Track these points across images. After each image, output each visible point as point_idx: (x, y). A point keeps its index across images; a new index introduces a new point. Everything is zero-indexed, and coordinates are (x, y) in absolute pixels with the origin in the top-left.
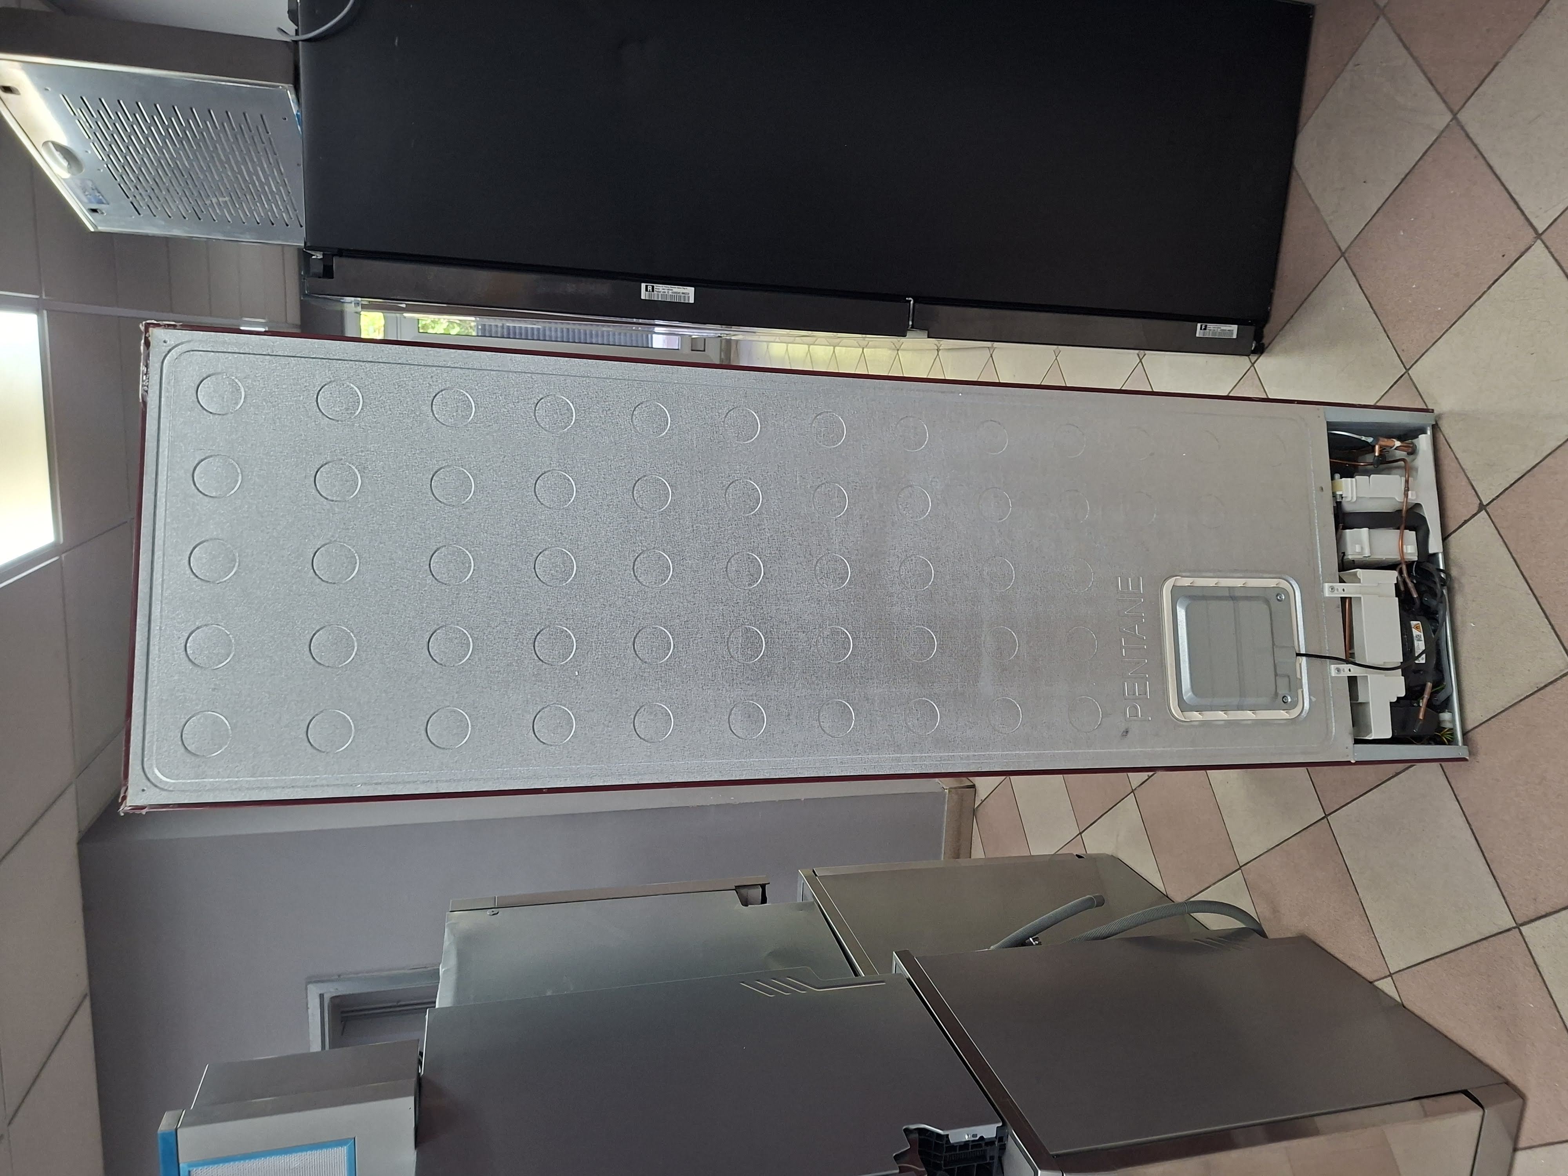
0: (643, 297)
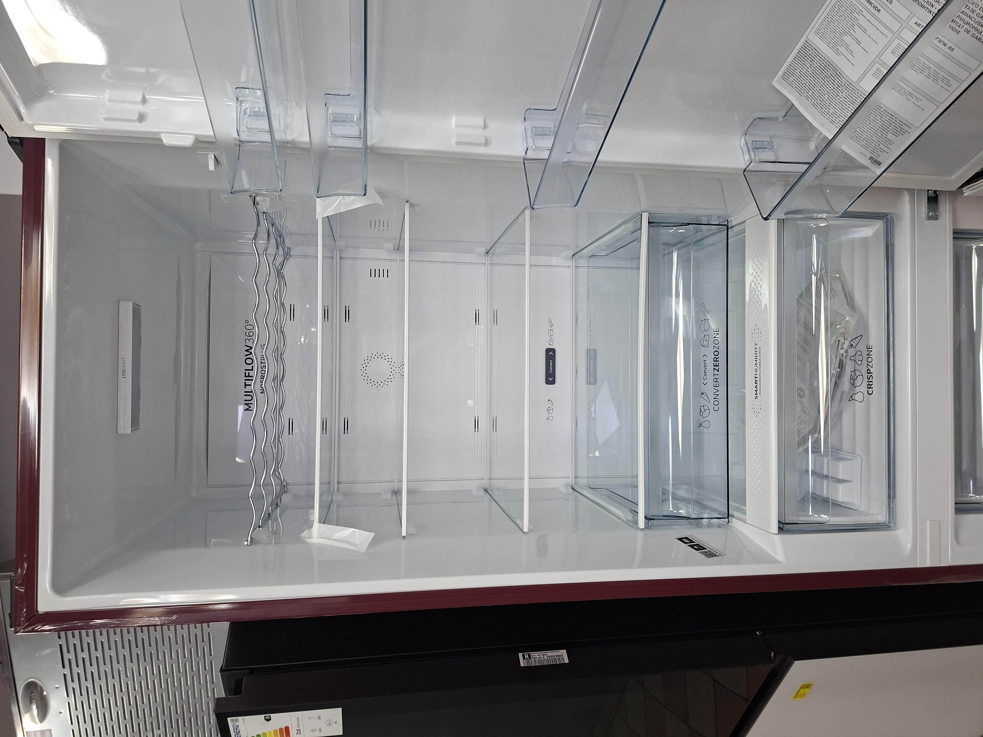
0: (522, 664)
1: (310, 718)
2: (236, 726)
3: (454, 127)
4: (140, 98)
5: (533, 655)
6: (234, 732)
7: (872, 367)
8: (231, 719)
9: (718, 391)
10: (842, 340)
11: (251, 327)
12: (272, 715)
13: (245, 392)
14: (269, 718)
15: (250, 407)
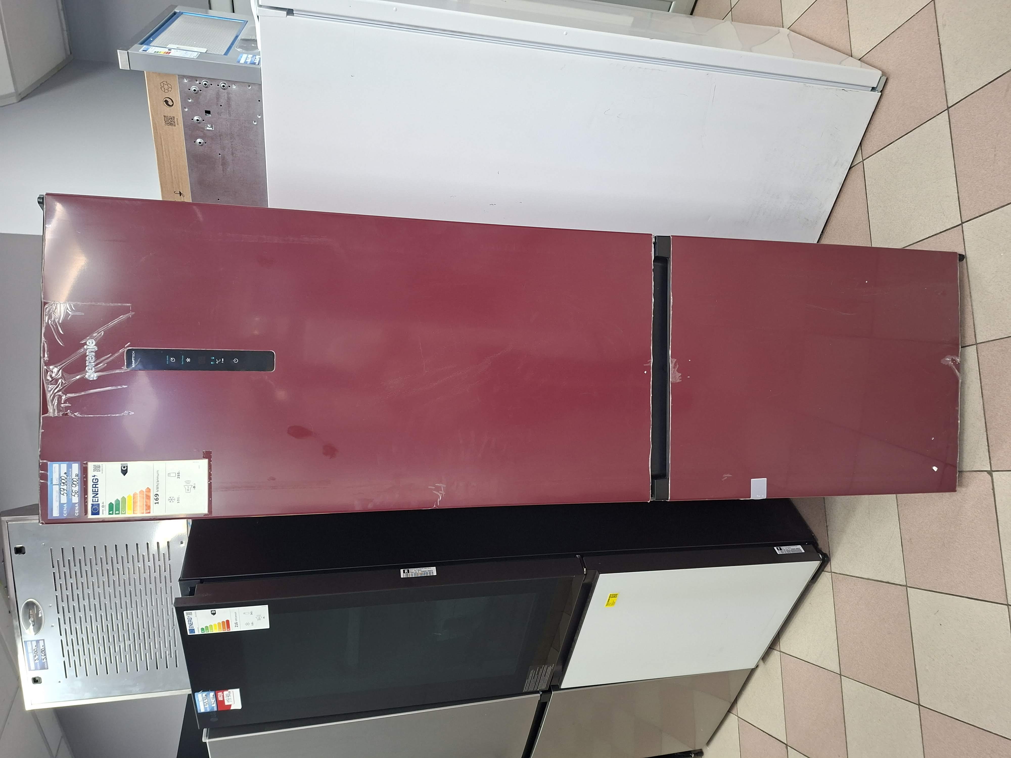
0: (402, 576)
1: (244, 613)
2: (190, 618)
5: (411, 570)
6: (189, 623)
8: (186, 613)
12: (216, 610)
14: (215, 612)
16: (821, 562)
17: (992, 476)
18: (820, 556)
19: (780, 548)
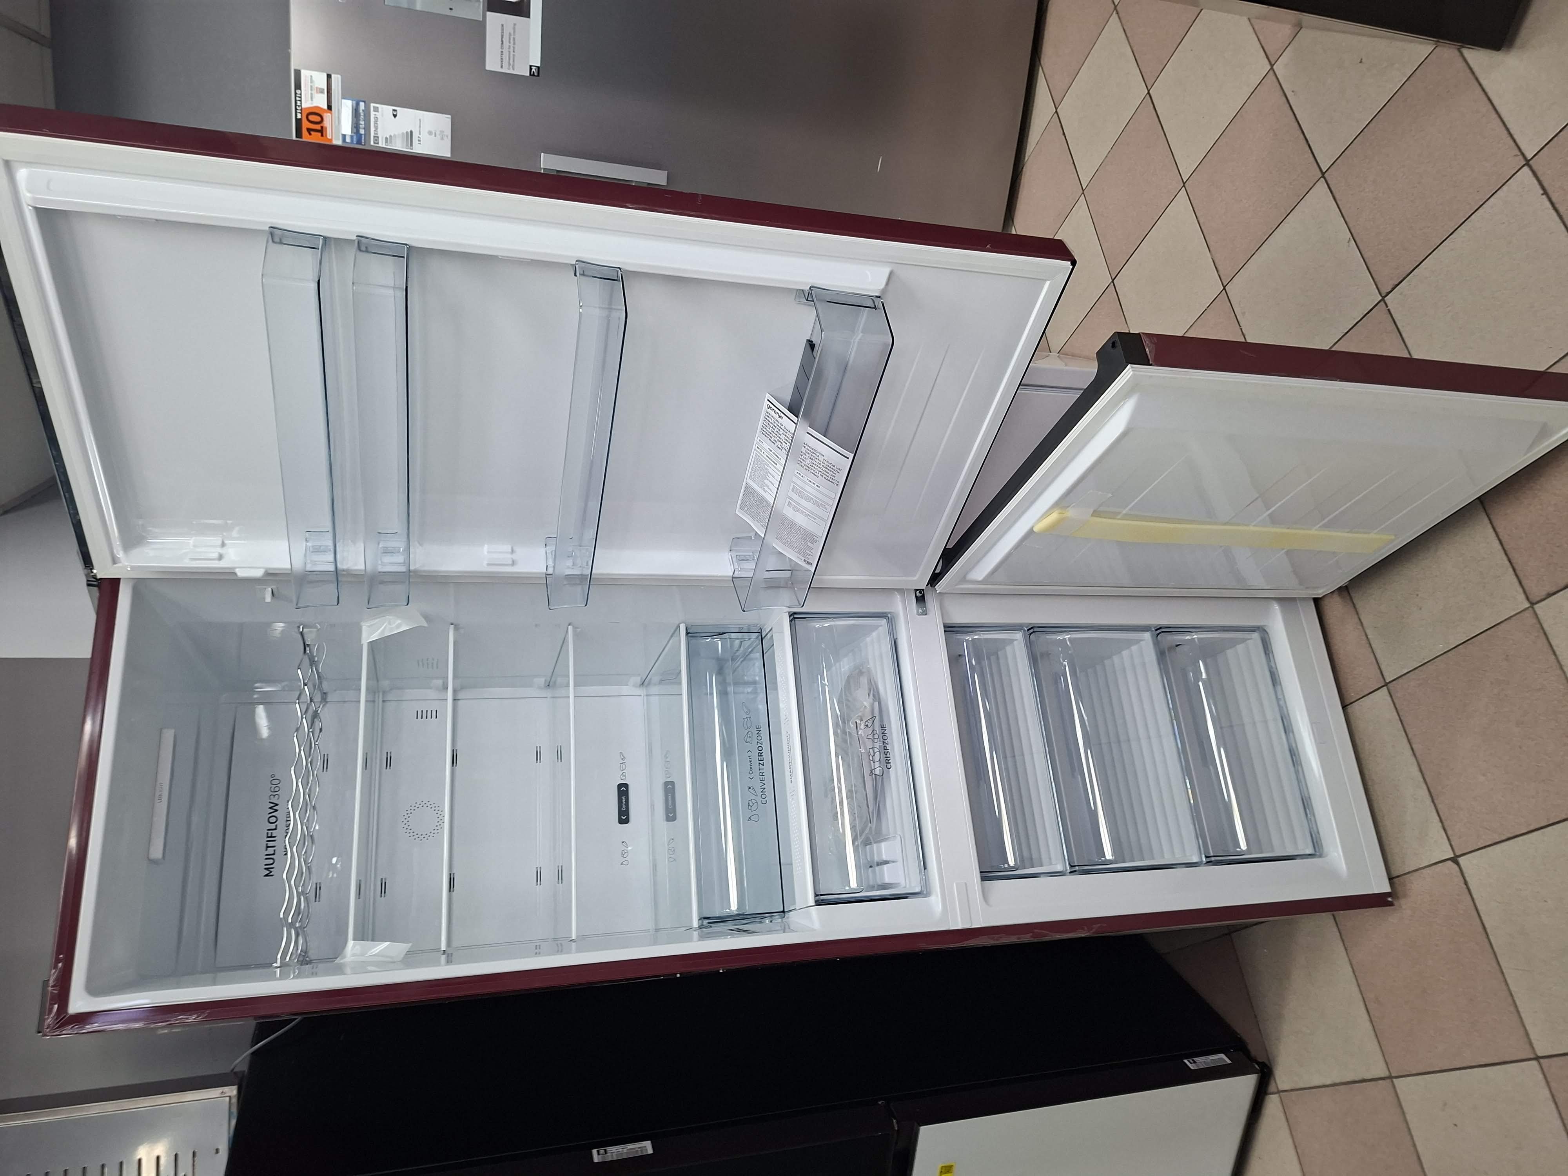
0: (595, 1160)
3: (486, 553)
4: (220, 542)
5: (609, 1150)
7: (888, 744)
9: (765, 784)
10: (859, 722)
11: (277, 782)
13: (267, 855)
15: (271, 872)
16: (1260, 1074)
17: (1458, 864)
18: (1256, 1066)
19: (1193, 1060)
